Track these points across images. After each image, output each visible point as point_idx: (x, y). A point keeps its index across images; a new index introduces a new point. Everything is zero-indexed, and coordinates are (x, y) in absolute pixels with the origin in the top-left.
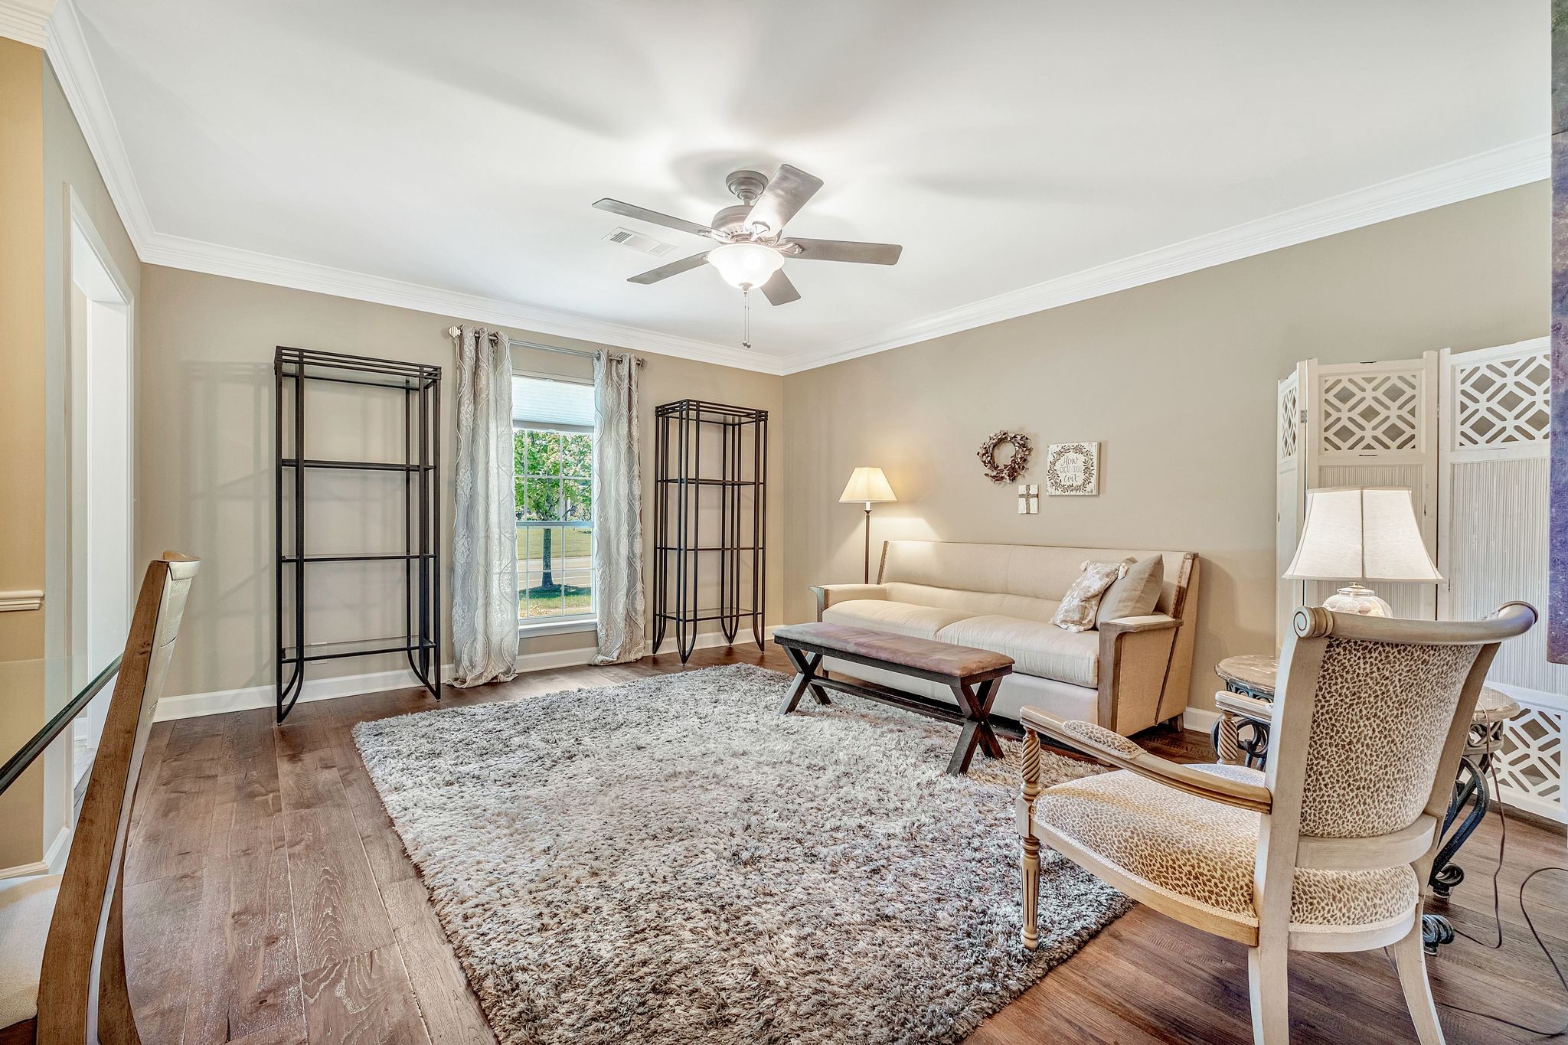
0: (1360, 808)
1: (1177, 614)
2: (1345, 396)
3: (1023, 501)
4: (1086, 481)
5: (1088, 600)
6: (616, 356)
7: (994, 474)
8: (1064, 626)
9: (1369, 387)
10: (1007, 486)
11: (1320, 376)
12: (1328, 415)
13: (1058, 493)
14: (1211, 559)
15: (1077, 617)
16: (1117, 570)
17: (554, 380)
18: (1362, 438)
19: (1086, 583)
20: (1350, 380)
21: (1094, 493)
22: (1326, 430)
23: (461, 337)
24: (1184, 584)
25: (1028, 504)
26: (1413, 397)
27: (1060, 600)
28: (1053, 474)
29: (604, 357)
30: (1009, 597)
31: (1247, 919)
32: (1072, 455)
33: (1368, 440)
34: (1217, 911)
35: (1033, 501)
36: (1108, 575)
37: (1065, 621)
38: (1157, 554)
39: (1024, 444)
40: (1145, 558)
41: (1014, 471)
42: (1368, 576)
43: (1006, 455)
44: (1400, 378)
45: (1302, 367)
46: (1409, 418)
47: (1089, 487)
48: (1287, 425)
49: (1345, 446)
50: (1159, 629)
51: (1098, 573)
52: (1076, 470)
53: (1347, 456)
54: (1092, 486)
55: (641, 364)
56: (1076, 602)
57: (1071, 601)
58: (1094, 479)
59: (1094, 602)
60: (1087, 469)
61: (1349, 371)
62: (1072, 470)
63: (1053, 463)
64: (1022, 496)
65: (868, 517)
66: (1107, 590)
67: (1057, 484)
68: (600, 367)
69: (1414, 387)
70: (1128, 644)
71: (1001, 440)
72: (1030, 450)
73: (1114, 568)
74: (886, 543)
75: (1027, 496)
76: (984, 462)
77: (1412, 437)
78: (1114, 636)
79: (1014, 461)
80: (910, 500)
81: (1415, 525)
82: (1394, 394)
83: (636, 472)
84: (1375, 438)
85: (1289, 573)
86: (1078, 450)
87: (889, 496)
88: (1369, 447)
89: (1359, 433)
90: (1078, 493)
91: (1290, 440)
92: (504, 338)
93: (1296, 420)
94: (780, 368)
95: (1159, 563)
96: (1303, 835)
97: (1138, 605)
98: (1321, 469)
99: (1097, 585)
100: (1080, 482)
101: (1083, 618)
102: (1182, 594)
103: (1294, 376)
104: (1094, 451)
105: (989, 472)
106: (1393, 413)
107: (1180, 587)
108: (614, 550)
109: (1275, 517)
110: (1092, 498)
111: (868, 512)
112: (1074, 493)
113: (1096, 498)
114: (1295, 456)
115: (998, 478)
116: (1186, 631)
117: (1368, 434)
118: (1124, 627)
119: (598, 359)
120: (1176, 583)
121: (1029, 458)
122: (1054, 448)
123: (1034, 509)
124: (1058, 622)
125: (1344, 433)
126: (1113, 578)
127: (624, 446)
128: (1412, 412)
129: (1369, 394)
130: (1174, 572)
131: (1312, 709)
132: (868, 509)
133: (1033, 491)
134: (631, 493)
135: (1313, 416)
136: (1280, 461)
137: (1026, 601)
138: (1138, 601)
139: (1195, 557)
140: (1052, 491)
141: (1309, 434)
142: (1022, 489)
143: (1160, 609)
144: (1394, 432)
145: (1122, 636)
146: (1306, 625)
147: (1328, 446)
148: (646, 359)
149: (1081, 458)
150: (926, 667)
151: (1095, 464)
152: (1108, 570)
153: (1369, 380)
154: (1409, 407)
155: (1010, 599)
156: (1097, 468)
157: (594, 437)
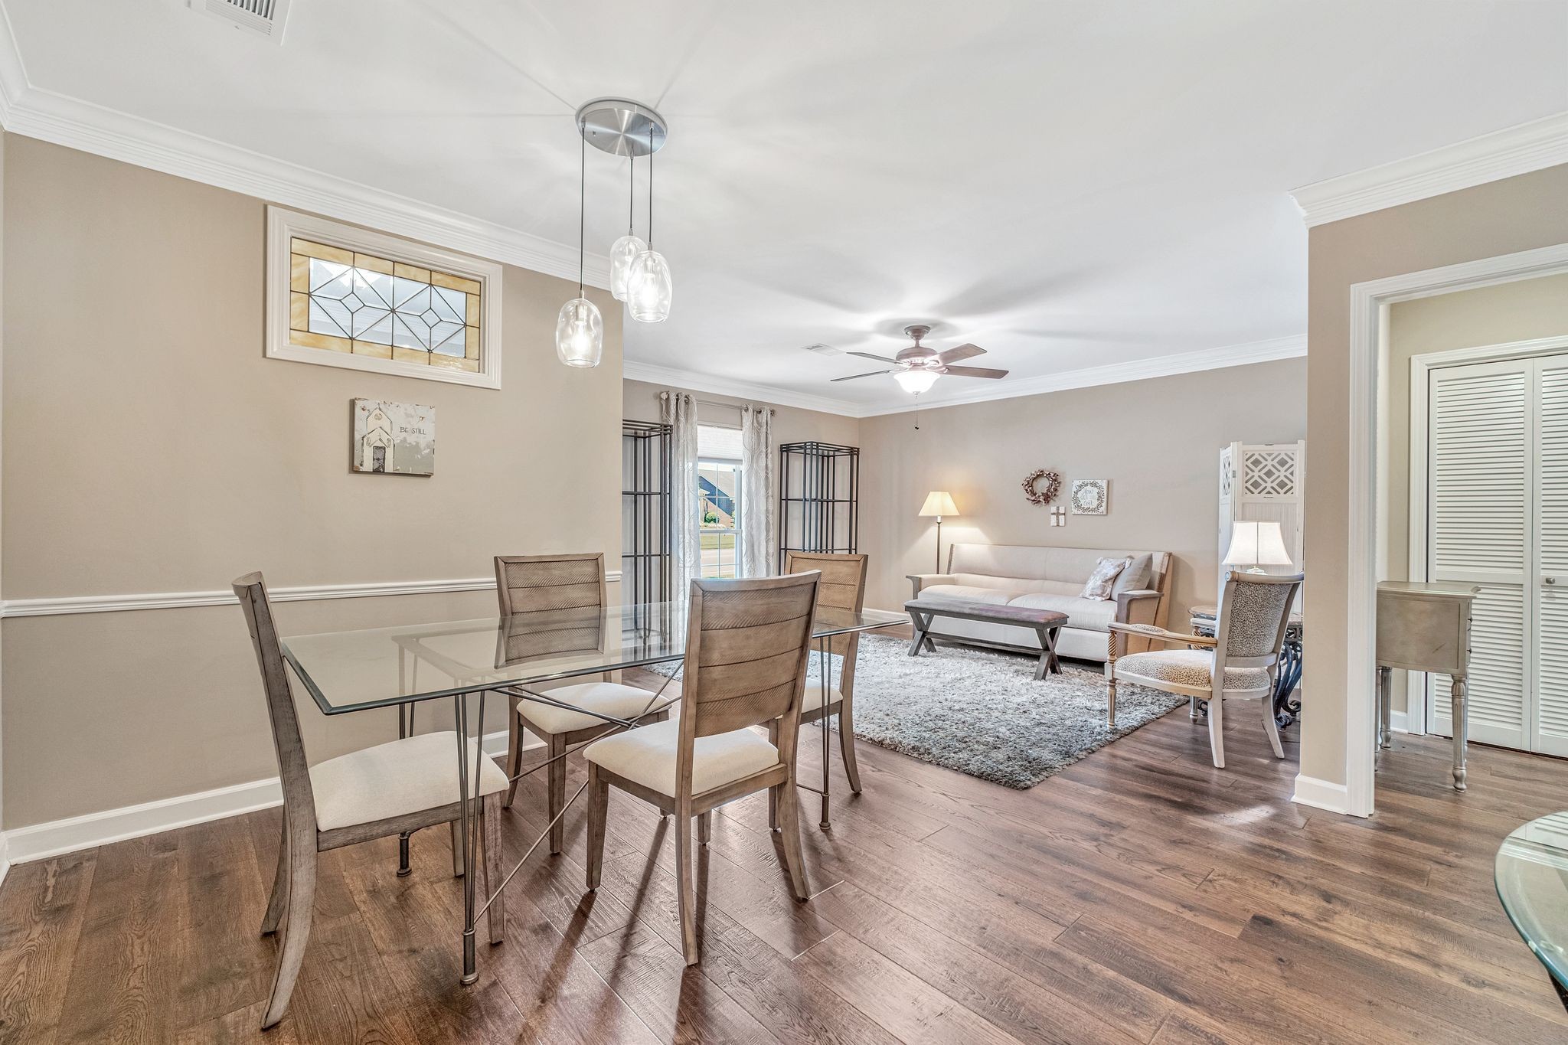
0: (1248, 645)
1: (1160, 589)
2: (1256, 463)
3: (1054, 517)
4: (1100, 505)
5: (1106, 581)
6: (758, 408)
7: (1033, 498)
8: (1091, 598)
9: (1269, 459)
10: (1043, 507)
11: (1244, 452)
12: (1247, 474)
13: (1079, 512)
14: (1179, 556)
15: (1099, 592)
16: (1125, 563)
17: (718, 427)
18: (1266, 488)
19: (1105, 571)
20: (1260, 455)
21: (1105, 513)
22: (1246, 482)
23: (668, 399)
24: (1164, 572)
25: (1058, 520)
26: (1292, 465)
27: (1085, 582)
28: (1076, 500)
29: (751, 410)
30: (1046, 582)
31: (1208, 689)
32: (1089, 488)
33: (1269, 489)
34: (1197, 688)
35: (1062, 518)
36: (1119, 566)
37: (1092, 595)
38: (1149, 553)
39: (1055, 479)
40: (1140, 556)
41: (1047, 498)
42: (1259, 563)
43: (1042, 485)
44: (1286, 454)
45: (1234, 445)
46: (1290, 476)
47: (1101, 509)
48: (1225, 476)
49: (1256, 491)
50: (1150, 598)
51: (1112, 564)
52: (1093, 497)
53: (1257, 497)
54: (1103, 509)
55: (773, 413)
56: (1099, 583)
57: (1094, 583)
58: (1104, 504)
59: (1110, 583)
60: (1100, 498)
61: (1259, 450)
62: (1089, 498)
63: (1076, 493)
64: (1053, 514)
65: (939, 527)
66: (1118, 575)
67: (1079, 507)
68: (748, 418)
69: (1292, 460)
70: (1134, 606)
71: (1040, 475)
72: (1059, 483)
73: (1123, 561)
74: (952, 546)
75: (1058, 514)
76: (1027, 490)
77: (1292, 488)
78: (1126, 601)
79: (1048, 491)
80: (968, 515)
81: (1281, 540)
82: (1283, 463)
83: (770, 493)
84: (1273, 488)
85: (1225, 562)
86: (1094, 485)
87: (954, 512)
88: (1269, 493)
89: (1264, 485)
90: (1094, 513)
91: (1227, 486)
92: (693, 398)
93: (1230, 475)
94: (858, 412)
95: (1150, 558)
96: (1227, 656)
97: (1138, 584)
98: (1243, 504)
99: (1112, 572)
100: (1094, 505)
101: (1103, 593)
102: (1162, 577)
103: (1229, 449)
104: (1105, 486)
105: (1030, 497)
106: (1281, 474)
107: (1161, 574)
108: (756, 551)
109: (1218, 531)
110: (1103, 517)
111: (939, 523)
112: (1090, 513)
113: (1105, 517)
114: (1229, 496)
115: (1037, 502)
116: (1165, 600)
117: (1269, 485)
118: (1133, 595)
119: (747, 410)
120: (1159, 571)
121: (1058, 488)
122: (1077, 483)
123: (1062, 523)
124: (1087, 596)
125: (1256, 485)
126: (1122, 568)
127: (763, 474)
128: (1292, 474)
129: (1270, 463)
130: (1158, 565)
131: (1231, 609)
132: (939, 521)
133: (1062, 510)
134: (767, 510)
135: (1239, 474)
136: (1221, 497)
137: (1059, 584)
138: (1138, 582)
139: (1170, 555)
140: (1075, 511)
141: (1237, 484)
142: (1054, 509)
143: (1149, 587)
144: (1282, 485)
145: (1130, 602)
146: (1229, 576)
147: (1248, 492)
148: (775, 409)
149: (1096, 490)
150: (1021, 619)
151: (1105, 494)
152: (1119, 563)
153: (1270, 455)
154: (1290, 471)
155: (1047, 583)
156: (1107, 497)
157: (744, 467)
